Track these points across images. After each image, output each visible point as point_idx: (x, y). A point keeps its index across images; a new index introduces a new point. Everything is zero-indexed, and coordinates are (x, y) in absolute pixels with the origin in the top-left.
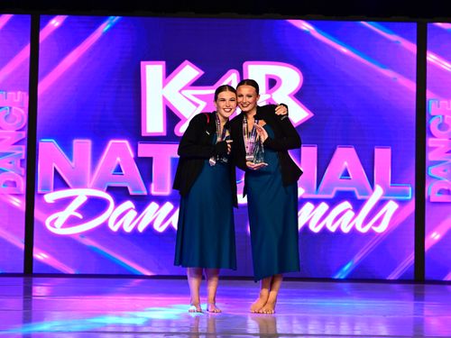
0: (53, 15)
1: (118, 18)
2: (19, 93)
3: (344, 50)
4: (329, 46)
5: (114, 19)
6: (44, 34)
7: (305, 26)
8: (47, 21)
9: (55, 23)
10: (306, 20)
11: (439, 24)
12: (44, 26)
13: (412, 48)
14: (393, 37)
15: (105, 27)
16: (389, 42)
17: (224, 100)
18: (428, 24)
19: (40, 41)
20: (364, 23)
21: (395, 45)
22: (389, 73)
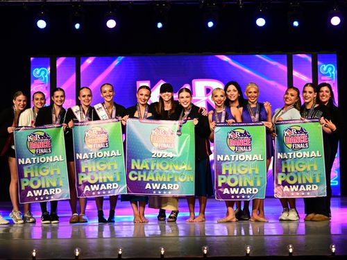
0: (87, 57)
1: (123, 57)
2: (70, 100)
3: (247, 71)
4: (239, 70)
5: (121, 58)
6: (82, 68)
7: (226, 58)
8: (84, 61)
9: (89, 61)
10: (226, 55)
11: (299, 55)
12: (82, 63)
13: (285, 68)
14: (274, 63)
15: (116, 62)
16: (272, 66)
17: (183, 98)
18: (293, 55)
19: (81, 71)
20: (258, 56)
21: (275, 67)
22: (272, 83)
